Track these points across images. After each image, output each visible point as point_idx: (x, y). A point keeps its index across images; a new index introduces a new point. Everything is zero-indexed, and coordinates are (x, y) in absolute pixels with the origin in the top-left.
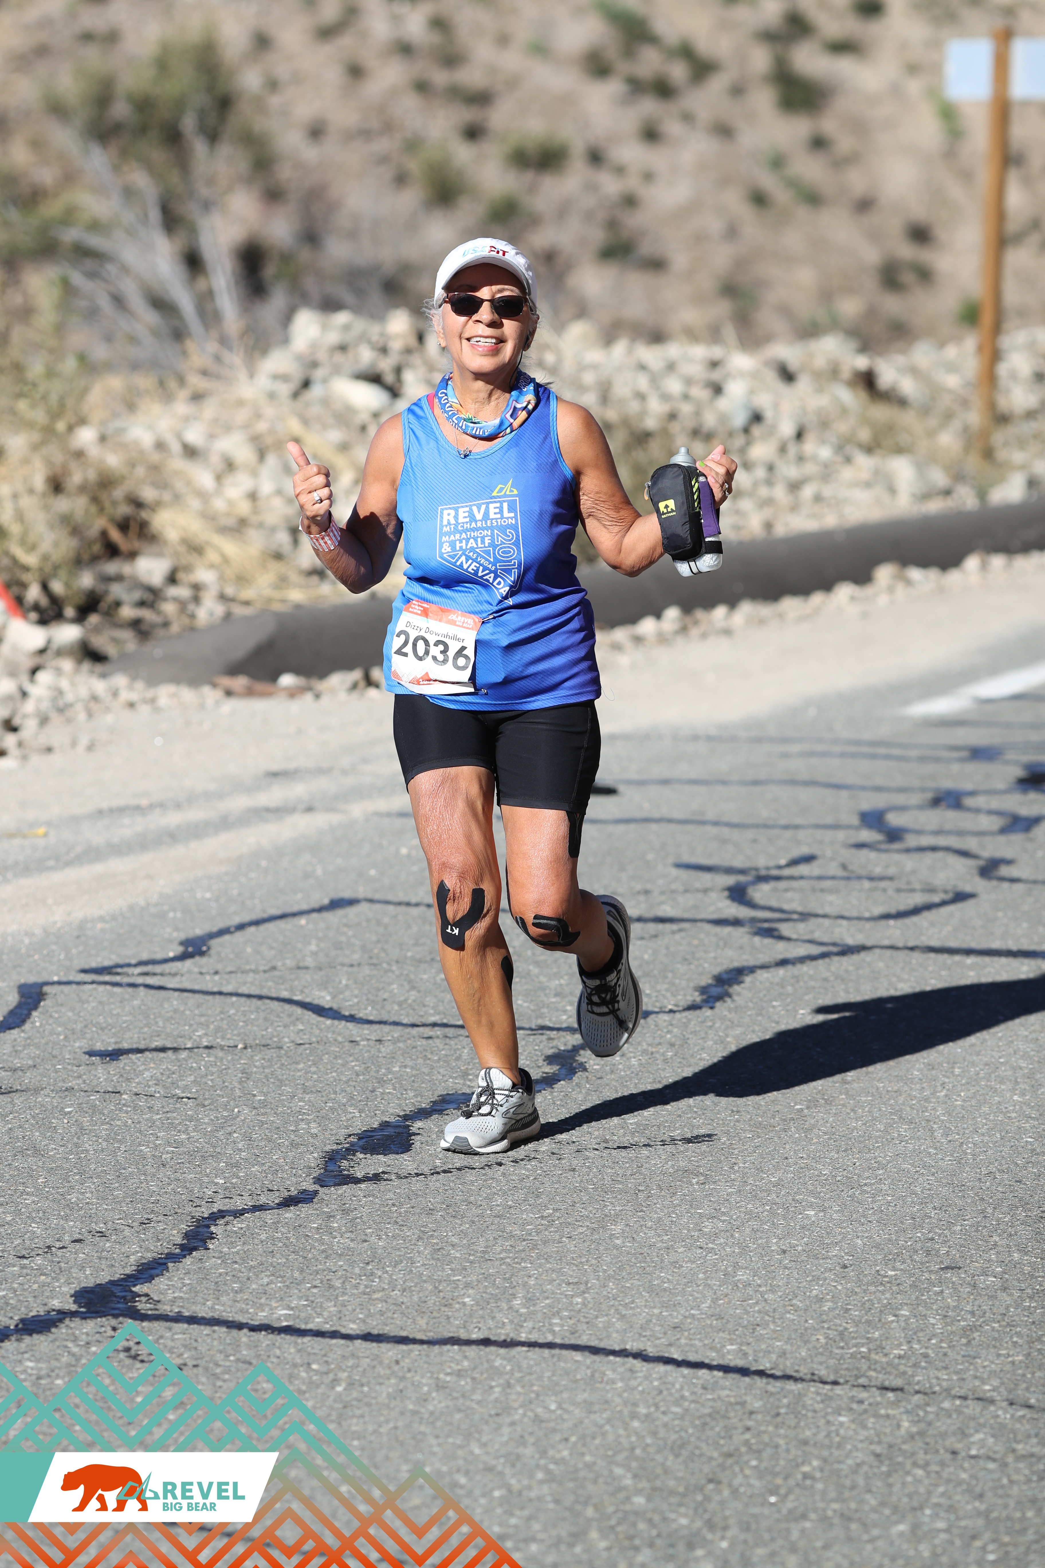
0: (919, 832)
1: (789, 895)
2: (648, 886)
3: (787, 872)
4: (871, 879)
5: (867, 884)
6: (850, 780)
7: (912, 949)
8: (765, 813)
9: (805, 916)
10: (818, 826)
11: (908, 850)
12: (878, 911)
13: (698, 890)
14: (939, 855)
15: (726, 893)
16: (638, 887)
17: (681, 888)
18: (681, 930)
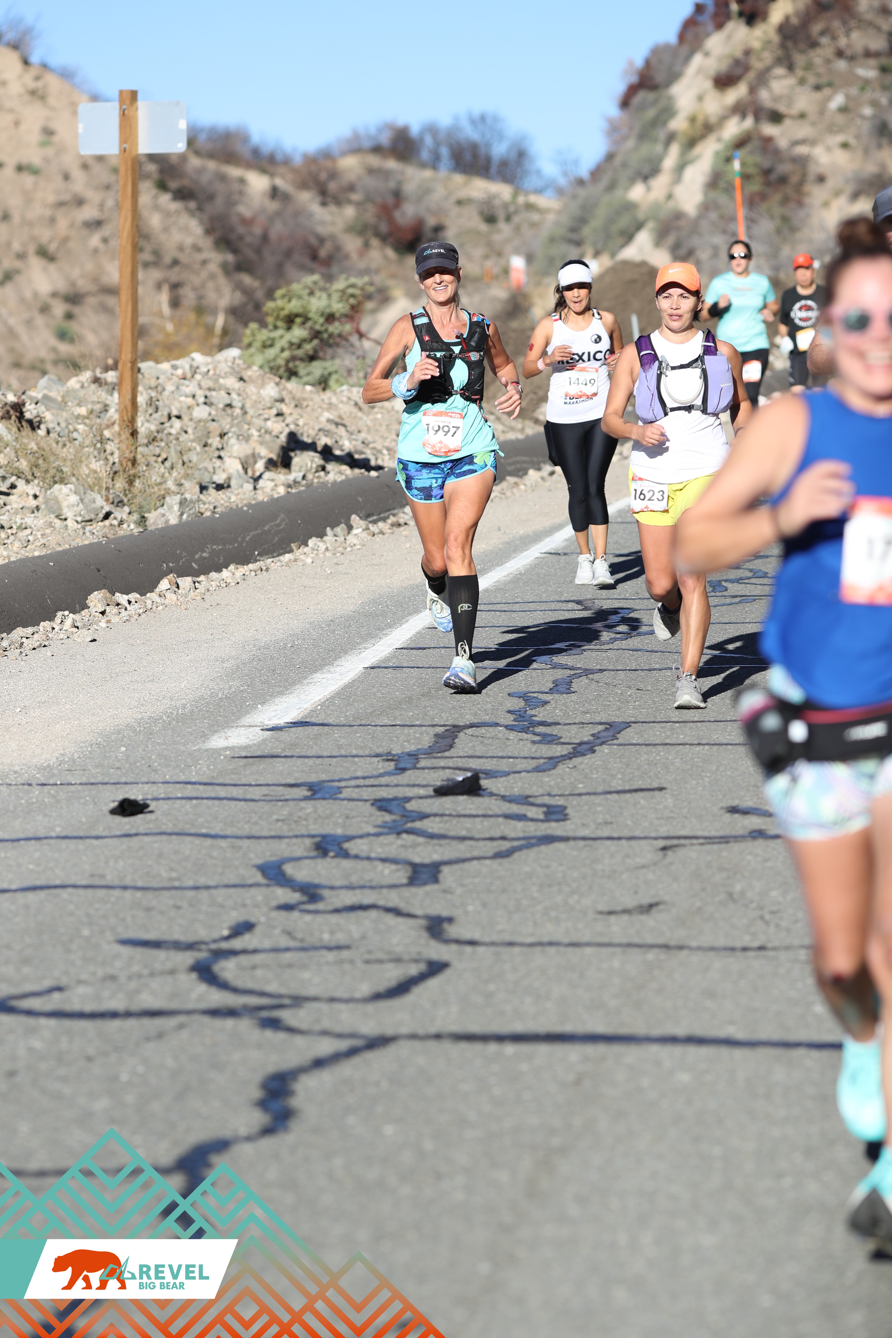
0: (332, 888)
1: (259, 973)
2: (110, 971)
3: (237, 944)
4: (330, 949)
5: (330, 956)
6: (217, 829)
7: (438, 1036)
8: (164, 874)
9: (298, 1001)
10: (227, 886)
11: (337, 911)
12: (365, 989)
13: (162, 973)
14: (373, 914)
15: (194, 976)
16: (100, 972)
17: (146, 972)
18: (181, 1026)
